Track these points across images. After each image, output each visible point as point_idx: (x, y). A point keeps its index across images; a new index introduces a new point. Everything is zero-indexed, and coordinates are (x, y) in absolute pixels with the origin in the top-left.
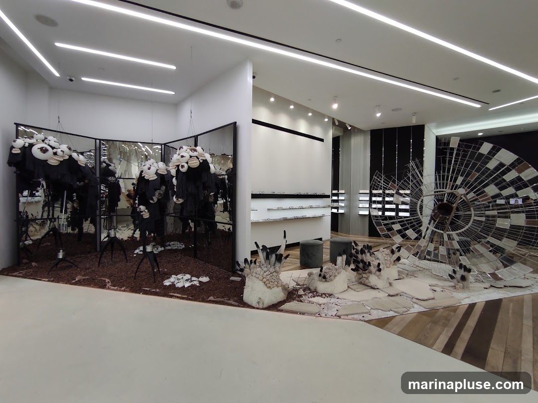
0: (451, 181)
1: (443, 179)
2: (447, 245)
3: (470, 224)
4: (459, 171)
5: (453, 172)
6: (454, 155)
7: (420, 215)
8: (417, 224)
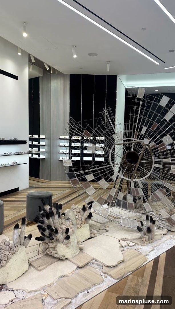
0: (137, 130)
1: (131, 129)
2: (134, 193)
3: (151, 171)
4: (144, 121)
5: (139, 122)
6: (140, 106)
7: (111, 163)
8: (109, 173)
